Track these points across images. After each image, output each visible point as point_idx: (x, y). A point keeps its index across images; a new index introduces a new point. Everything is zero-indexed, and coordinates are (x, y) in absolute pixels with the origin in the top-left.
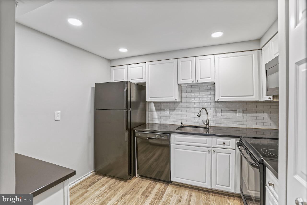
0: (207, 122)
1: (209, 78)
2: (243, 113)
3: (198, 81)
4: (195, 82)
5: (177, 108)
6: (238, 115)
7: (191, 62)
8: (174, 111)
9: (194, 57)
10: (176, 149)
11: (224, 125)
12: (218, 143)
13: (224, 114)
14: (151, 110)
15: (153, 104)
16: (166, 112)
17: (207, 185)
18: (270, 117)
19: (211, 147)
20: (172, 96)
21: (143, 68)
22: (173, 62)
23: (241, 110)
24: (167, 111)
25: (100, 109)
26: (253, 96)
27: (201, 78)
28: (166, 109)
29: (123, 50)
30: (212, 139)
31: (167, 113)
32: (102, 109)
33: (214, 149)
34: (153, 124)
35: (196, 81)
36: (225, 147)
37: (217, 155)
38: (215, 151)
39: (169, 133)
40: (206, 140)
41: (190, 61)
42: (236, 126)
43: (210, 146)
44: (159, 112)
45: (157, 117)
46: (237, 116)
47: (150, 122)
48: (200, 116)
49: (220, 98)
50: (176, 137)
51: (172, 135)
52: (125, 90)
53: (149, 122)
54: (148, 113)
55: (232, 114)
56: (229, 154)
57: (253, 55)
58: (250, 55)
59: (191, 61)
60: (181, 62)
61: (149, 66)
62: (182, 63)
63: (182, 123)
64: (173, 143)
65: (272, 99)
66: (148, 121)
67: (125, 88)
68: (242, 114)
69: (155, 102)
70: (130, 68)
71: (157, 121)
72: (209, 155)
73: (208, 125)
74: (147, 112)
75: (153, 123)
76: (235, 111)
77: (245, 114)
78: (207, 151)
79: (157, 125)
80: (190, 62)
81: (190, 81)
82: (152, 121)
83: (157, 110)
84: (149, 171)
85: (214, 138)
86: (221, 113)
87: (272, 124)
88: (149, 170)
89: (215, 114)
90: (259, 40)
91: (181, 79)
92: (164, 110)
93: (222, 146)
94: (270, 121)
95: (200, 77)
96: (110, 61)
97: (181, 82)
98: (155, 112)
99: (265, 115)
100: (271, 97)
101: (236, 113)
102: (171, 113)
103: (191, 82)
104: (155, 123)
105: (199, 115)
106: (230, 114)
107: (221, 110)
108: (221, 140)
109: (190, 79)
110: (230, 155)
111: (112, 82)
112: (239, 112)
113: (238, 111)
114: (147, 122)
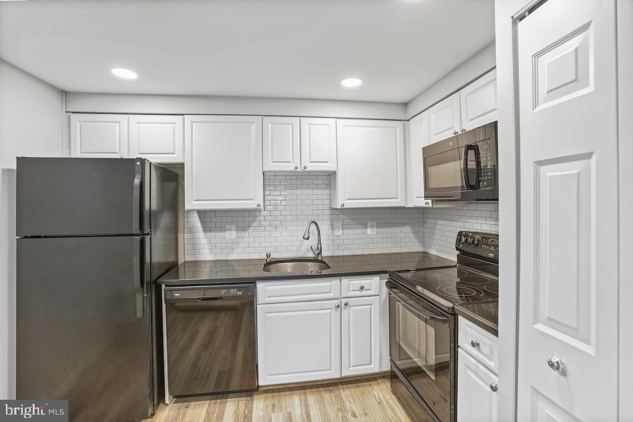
0: (318, 249)
1: (327, 162)
2: (377, 227)
3: (305, 168)
4: (299, 169)
5: (256, 224)
6: (369, 231)
7: (291, 126)
8: (247, 230)
9: (299, 118)
10: (269, 315)
11: (347, 253)
12: (351, 289)
13: (346, 231)
14: (192, 231)
15: (196, 215)
16: (230, 232)
17: (333, 374)
18: (414, 233)
19: (338, 299)
20: (251, 198)
21: (174, 127)
22: (253, 123)
23: (374, 223)
24: (230, 230)
25: (40, 237)
26: (397, 198)
27: (311, 162)
28: (228, 227)
29: (125, 74)
30: (341, 282)
31: (231, 234)
32: (45, 237)
33: (344, 301)
34: (196, 264)
35: (301, 166)
36: (364, 293)
37: (351, 312)
38: (346, 304)
39: (252, 282)
40: (330, 285)
41: (290, 124)
42: (366, 252)
43: (338, 296)
44: (212, 234)
45: (207, 246)
46: (368, 234)
47: (188, 258)
48: (308, 239)
49: (347, 201)
50: (268, 287)
51: (260, 286)
52: (137, 181)
53: (186, 260)
54: (184, 238)
55: (360, 231)
56: (369, 307)
57: (397, 128)
58: (392, 127)
59: (292, 124)
60: (270, 125)
61: (194, 124)
62: (272, 127)
63: (268, 256)
64: (262, 302)
65: (430, 205)
66: (185, 256)
67: (136, 177)
68: (375, 229)
69: (199, 212)
70: (138, 123)
71: (206, 255)
72: (336, 314)
73: (321, 256)
74: (180, 236)
75: (197, 259)
76: (365, 226)
77: (380, 230)
78: (331, 307)
79: (208, 266)
80: (289, 127)
81: (290, 167)
82: (194, 255)
83: (206, 229)
84: (195, 378)
85: (345, 281)
86: (341, 230)
87: (417, 244)
88: (195, 375)
89: (330, 232)
90: (405, 105)
91: (271, 161)
92: (223, 229)
93: (358, 293)
94: (414, 239)
95: (310, 159)
96: (65, 94)
97: (271, 167)
98: (201, 235)
99: (407, 229)
100: (430, 201)
101: (366, 228)
102: (241, 234)
103: (292, 169)
104: (203, 259)
105: (306, 237)
106: (356, 231)
107: (341, 224)
108: (357, 282)
109: (290, 162)
110: (371, 308)
111: (73, 156)
112: (372, 227)
113: (369, 224)
114: (181, 261)
